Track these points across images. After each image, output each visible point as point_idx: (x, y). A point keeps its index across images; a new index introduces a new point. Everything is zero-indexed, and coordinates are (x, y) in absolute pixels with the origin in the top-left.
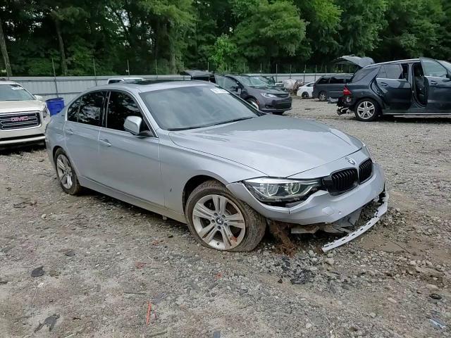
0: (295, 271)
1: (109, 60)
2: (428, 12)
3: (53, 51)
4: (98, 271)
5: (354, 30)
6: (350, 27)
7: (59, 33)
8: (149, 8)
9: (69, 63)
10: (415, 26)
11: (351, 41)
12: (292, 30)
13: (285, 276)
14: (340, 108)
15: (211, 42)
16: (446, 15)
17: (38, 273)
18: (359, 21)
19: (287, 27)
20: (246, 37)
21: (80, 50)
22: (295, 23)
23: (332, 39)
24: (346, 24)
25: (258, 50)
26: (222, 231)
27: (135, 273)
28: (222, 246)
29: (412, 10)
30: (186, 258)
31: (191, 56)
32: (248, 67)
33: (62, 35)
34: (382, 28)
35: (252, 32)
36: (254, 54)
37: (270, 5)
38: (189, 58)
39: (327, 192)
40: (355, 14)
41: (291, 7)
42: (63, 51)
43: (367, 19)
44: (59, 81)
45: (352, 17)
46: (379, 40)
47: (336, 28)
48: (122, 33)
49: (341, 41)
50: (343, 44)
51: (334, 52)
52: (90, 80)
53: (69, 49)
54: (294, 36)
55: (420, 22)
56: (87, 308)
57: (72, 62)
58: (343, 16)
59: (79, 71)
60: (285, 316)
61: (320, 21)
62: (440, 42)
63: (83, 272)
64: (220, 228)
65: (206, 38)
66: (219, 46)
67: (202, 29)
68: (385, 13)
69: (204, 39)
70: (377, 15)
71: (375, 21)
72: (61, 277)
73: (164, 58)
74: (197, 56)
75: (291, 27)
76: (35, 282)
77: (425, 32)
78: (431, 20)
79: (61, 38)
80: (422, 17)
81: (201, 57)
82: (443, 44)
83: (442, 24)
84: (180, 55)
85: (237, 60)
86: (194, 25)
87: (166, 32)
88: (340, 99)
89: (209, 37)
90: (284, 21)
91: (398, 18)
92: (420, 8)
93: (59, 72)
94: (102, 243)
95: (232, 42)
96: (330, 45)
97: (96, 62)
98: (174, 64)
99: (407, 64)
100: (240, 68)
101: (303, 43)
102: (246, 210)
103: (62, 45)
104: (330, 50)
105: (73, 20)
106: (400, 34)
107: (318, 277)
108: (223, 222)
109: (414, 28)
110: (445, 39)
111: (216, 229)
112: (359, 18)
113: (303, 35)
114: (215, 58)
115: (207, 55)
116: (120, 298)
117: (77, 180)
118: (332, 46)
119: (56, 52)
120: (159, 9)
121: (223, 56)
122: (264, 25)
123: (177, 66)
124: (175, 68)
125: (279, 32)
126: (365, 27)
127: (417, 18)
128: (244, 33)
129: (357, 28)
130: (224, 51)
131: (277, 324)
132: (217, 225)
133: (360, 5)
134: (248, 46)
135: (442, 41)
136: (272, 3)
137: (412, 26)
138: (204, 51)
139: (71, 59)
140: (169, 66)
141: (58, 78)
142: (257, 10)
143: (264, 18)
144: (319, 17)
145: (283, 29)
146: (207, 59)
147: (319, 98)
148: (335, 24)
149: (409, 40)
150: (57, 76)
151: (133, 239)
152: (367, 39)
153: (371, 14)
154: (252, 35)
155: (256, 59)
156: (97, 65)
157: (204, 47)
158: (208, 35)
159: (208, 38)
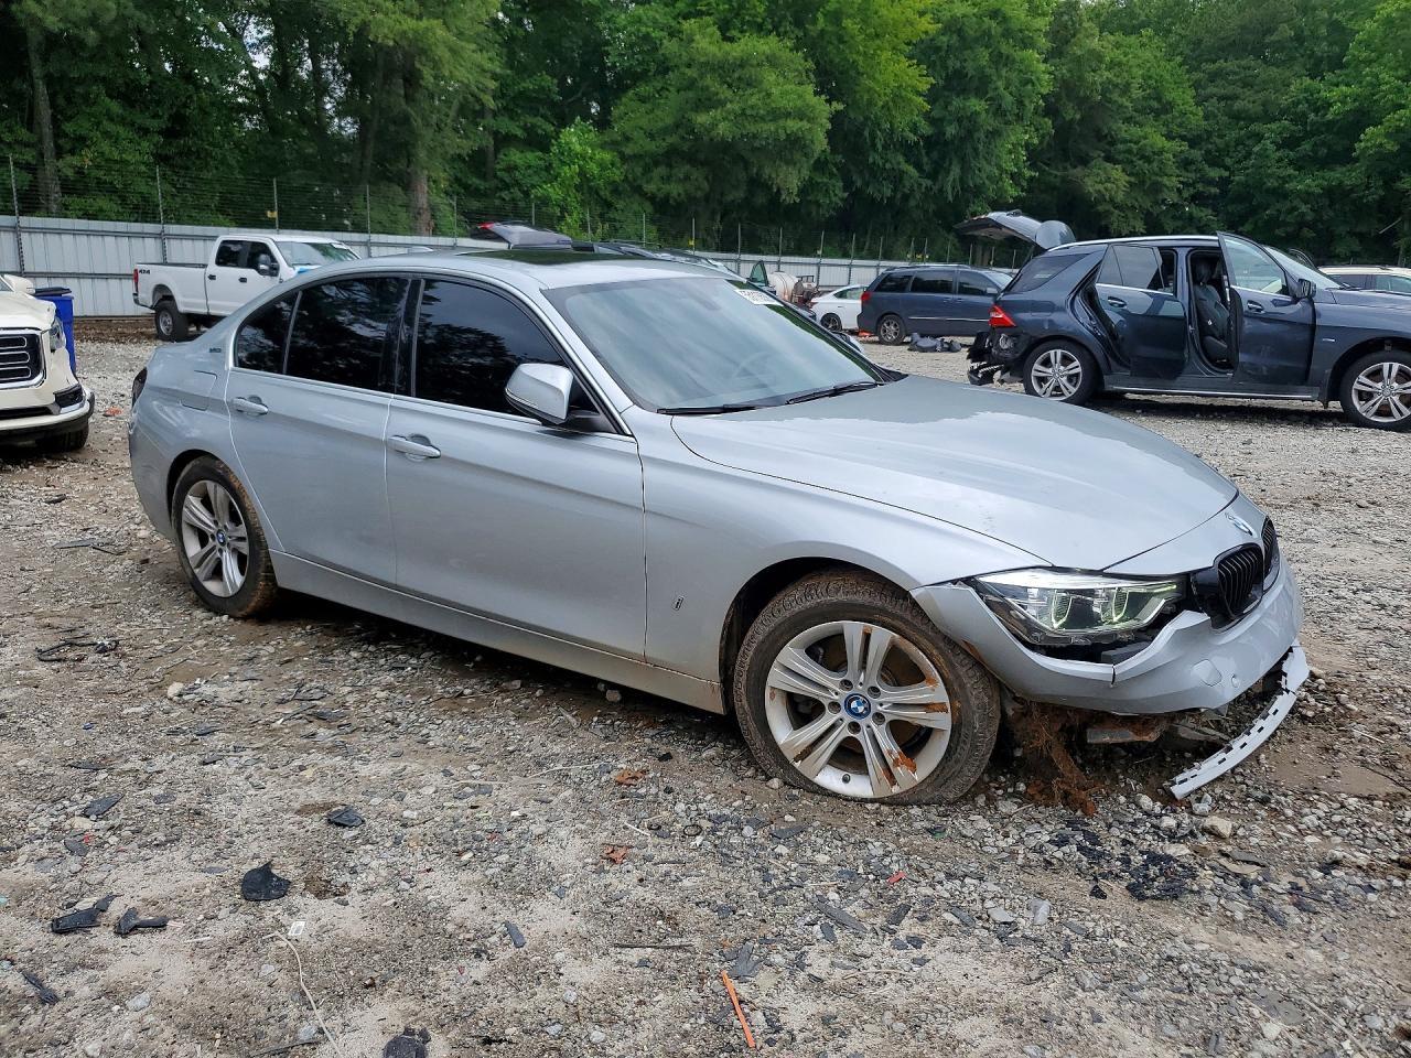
0: (1126, 861)
1: (206, 175)
2: (1157, 106)
3: (11, 131)
4: (477, 876)
5: (962, 140)
6: (951, 130)
7: (37, 71)
8: (356, 21)
9: (70, 173)
10: (1125, 141)
11: (956, 171)
12: (792, 125)
13: (1105, 876)
14: (976, 365)
15: (540, 143)
16: (1206, 118)
17: (262, 885)
18: (977, 113)
19: (777, 115)
20: (652, 136)
21: (107, 135)
22: (799, 103)
23: (901, 159)
24: (941, 120)
25: (687, 178)
26: (862, 737)
27: (609, 878)
28: (859, 787)
29: (1115, 96)
30: (758, 825)
31: (474, 181)
32: (654, 228)
33: (49, 80)
34: (1036, 141)
35: (669, 121)
36: (675, 190)
37: (727, 46)
38: (466, 187)
39: (1203, 618)
40: (963, 92)
41: (786, 55)
42: (47, 130)
43: (999, 111)
44: (31, 230)
45: (957, 102)
46: (1028, 173)
47: (914, 129)
48: (243, 90)
49: (926, 168)
50: (933, 176)
51: (906, 198)
52: (142, 235)
53: (68, 127)
54: (795, 143)
55: (1136, 131)
56: (510, 1004)
57: (80, 171)
58: (933, 96)
59: (103, 203)
60: (1179, 1002)
61: (871, 103)
62: (1186, 194)
63: (425, 879)
64: (855, 727)
65: (525, 128)
66: (568, 156)
67: (513, 102)
68: (1043, 97)
69: (519, 133)
70: (1027, 102)
71: (1020, 118)
72: (354, 898)
73: (390, 180)
74: (494, 183)
75: (788, 115)
76: (268, 919)
77: (1148, 160)
78: (1164, 130)
79: (41, 88)
80: (1140, 118)
81: (507, 187)
82: (1194, 199)
83: (1194, 142)
84: (443, 177)
85: (620, 205)
86: (493, 85)
87: (403, 101)
88: (980, 337)
89: (533, 126)
90: (769, 95)
91: (1078, 116)
92: (1136, 93)
93: (31, 203)
94: (439, 779)
95: (603, 146)
96: (897, 178)
97: (164, 176)
98: (423, 201)
99: (1170, 248)
100: (630, 229)
101: (820, 165)
102: (962, 671)
103: (45, 112)
104: (895, 190)
105: (92, 32)
106: (1084, 161)
107: (1206, 878)
108: (868, 709)
109: (1121, 147)
110: (1200, 187)
111: (843, 733)
112: (976, 105)
113: (820, 143)
114: (554, 192)
115: (527, 181)
116: (608, 962)
117: (270, 569)
118: (901, 179)
119: (23, 134)
120: (390, 25)
121: (578, 188)
122: (706, 102)
123: (433, 209)
124: (426, 216)
125: (752, 128)
126: (994, 134)
127: (1128, 120)
128: (644, 122)
129: (970, 133)
130: (582, 173)
131: (1169, 1029)
132: (848, 719)
133: (981, 69)
134: (656, 164)
135: (1192, 191)
136: (731, 40)
137: (1113, 143)
138: (516, 168)
139: (75, 161)
140: (406, 206)
141: (25, 221)
142: (685, 58)
143: (708, 81)
144: (869, 90)
145: (763, 119)
146: (527, 194)
147: (876, 333)
148: (911, 118)
149: (1108, 180)
150: (22, 213)
151: (540, 765)
152: (999, 167)
153: (1009, 99)
154: (665, 131)
155: (679, 205)
156: (168, 187)
157: (515, 156)
158: (530, 120)
159: (529, 130)
